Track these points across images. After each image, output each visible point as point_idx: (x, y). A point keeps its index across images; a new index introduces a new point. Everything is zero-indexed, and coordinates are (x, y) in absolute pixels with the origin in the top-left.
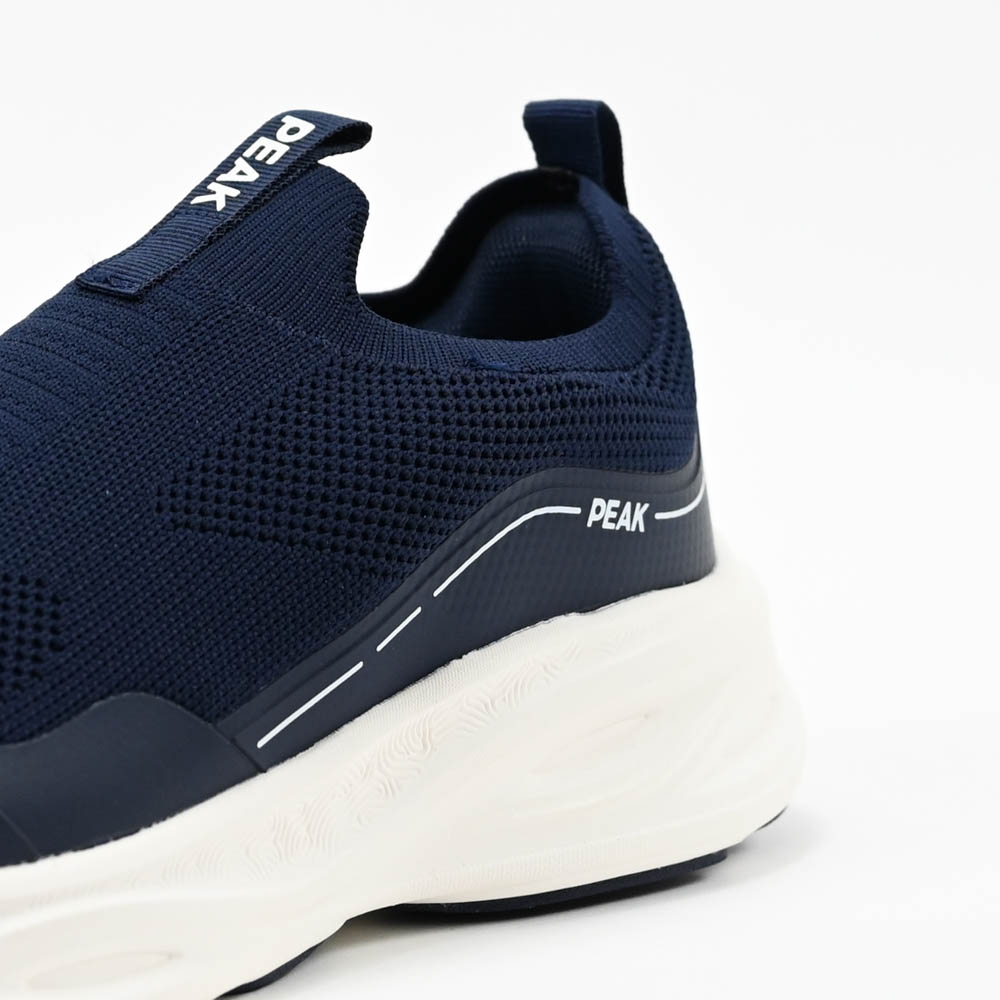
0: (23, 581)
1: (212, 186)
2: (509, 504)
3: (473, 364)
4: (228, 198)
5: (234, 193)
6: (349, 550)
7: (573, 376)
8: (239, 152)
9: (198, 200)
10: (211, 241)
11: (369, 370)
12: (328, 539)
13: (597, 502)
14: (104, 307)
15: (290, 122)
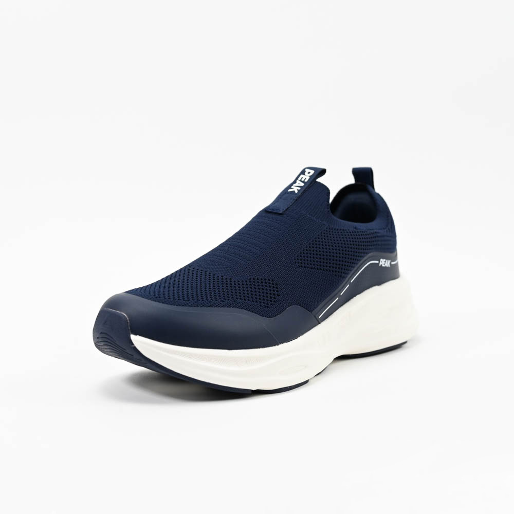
0: (269, 280)
1: (292, 187)
2: (366, 260)
3: (356, 228)
4: (298, 190)
5: (299, 188)
6: (336, 272)
7: (376, 231)
8: (297, 179)
9: (290, 190)
10: (296, 200)
11: (335, 230)
12: (331, 269)
13: (381, 260)
14: (274, 216)
15: (307, 171)
